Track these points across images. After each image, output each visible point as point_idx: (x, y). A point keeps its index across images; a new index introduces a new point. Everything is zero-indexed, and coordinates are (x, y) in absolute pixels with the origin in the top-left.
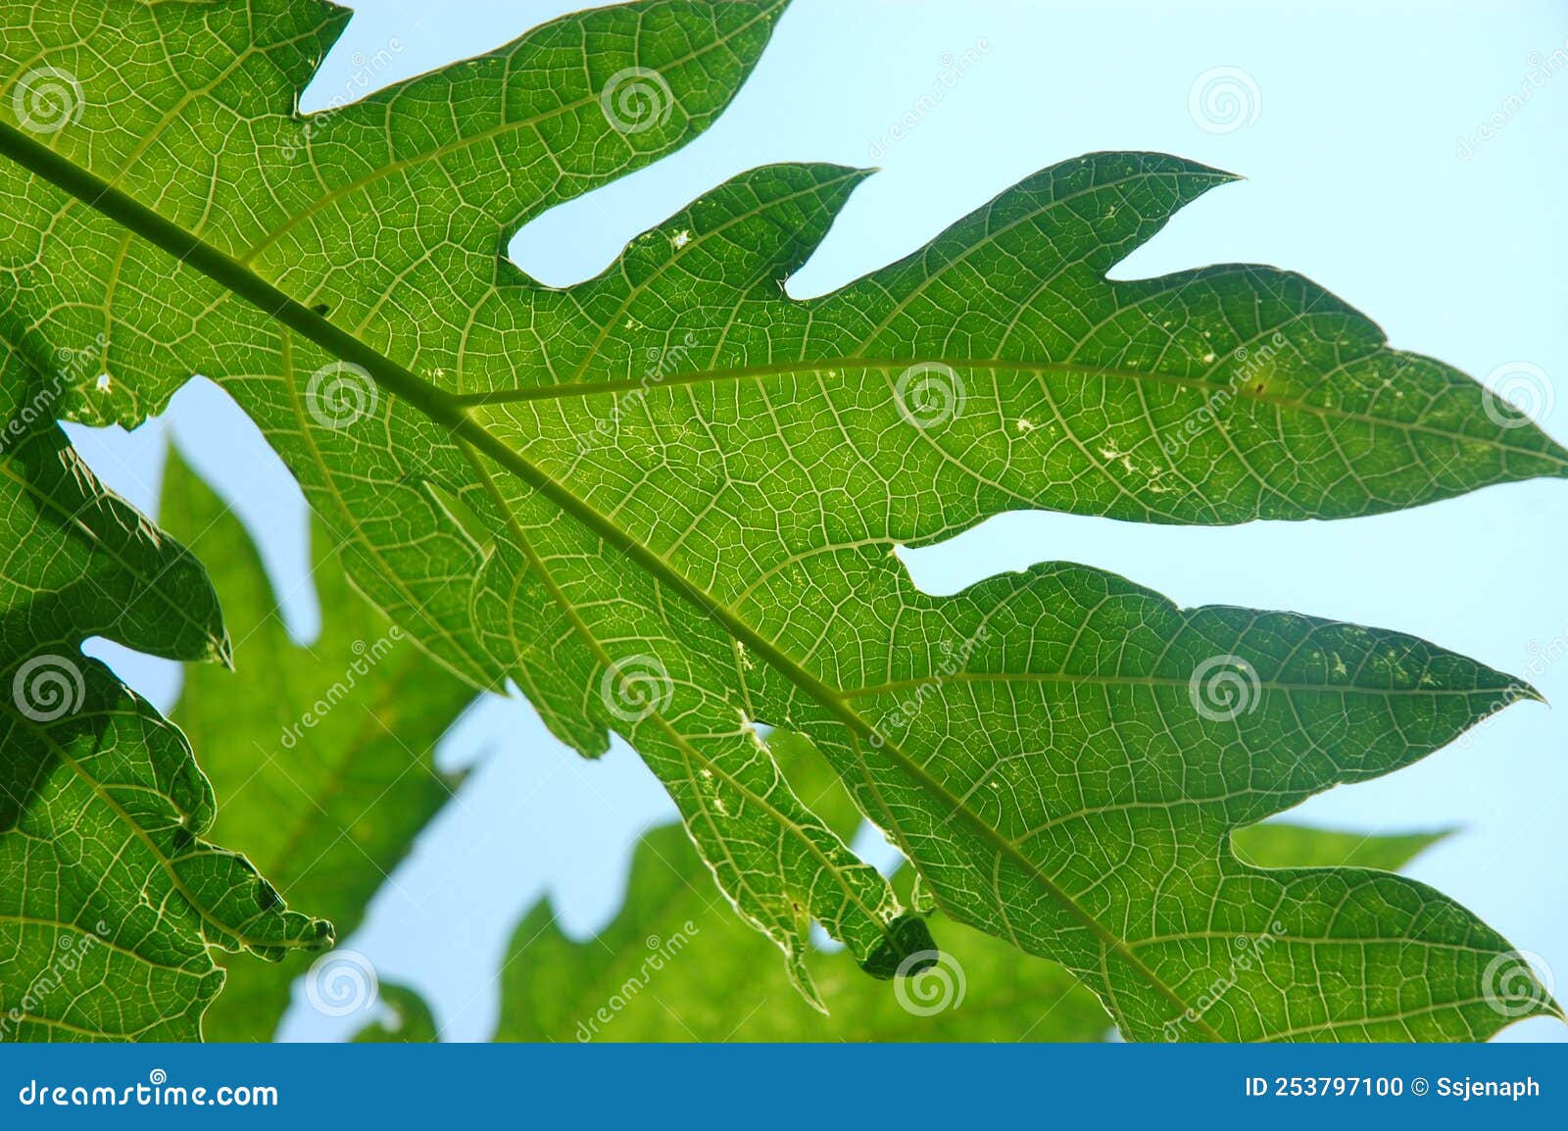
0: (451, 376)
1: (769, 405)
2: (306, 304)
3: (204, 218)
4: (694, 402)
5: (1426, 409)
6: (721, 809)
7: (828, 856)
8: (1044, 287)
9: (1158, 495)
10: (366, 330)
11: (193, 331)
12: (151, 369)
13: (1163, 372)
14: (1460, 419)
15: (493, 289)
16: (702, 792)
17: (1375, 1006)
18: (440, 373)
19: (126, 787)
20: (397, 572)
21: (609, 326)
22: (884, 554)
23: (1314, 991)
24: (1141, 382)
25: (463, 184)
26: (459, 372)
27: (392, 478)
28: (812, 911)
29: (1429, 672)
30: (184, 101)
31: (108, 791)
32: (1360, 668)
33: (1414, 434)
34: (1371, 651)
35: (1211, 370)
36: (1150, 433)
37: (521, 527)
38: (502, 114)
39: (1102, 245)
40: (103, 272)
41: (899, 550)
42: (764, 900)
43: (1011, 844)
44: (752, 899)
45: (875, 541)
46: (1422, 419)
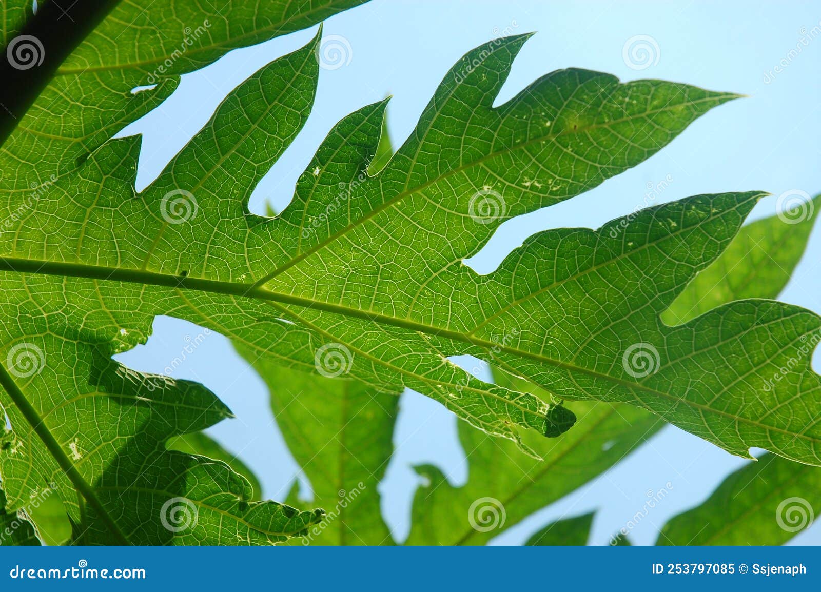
0: (249, 276)
1: (380, 228)
2: (176, 275)
3: (119, 259)
4: (349, 241)
5: (649, 102)
6: (454, 397)
7: (505, 398)
8: (468, 124)
9: (557, 191)
10: (206, 273)
11: (142, 302)
12: (137, 320)
13: (532, 139)
14: (665, 101)
15: (249, 231)
16: (443, 394)
17: (755, 361)
18: (244, 277)
19: (210, 497)
20: (281, 354)
21: (302, 224)
22: (459, 266)
23: (726, 367)
24: (525, 148)
25: (217, 191)
26: (251, 273)
27: (254, 322)
28: (514, 422)
29: (713, 207)
30: (88, 214)
31: (204, 503)
32: (682, 220)
33: (649, 116)
34: (684, 210)
35: (551, 129)
36: (540, 167)
37: (310, 322)
38: (219, 153)
39: (485, 94)
40: (94, 296)
41: (465, 262)
42: (493, 424)
43: (569, 364)
44: (489, 426)
45: (452, 263)
46: (649, 108)
